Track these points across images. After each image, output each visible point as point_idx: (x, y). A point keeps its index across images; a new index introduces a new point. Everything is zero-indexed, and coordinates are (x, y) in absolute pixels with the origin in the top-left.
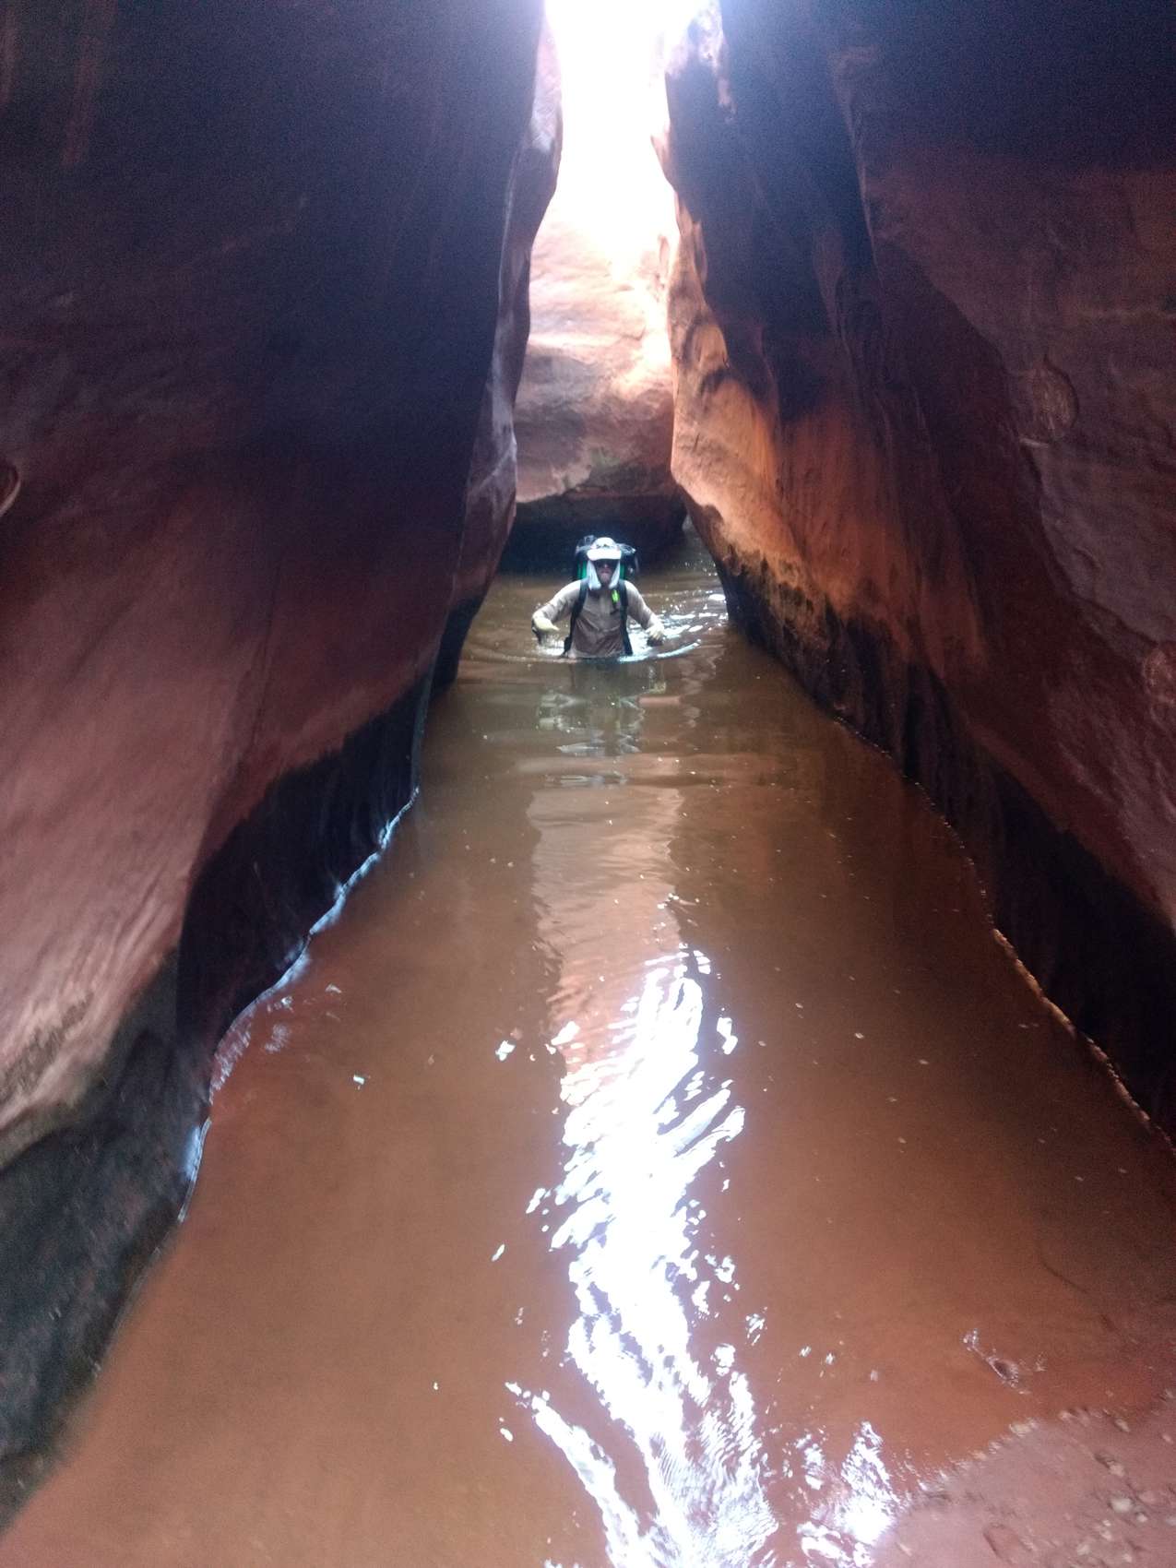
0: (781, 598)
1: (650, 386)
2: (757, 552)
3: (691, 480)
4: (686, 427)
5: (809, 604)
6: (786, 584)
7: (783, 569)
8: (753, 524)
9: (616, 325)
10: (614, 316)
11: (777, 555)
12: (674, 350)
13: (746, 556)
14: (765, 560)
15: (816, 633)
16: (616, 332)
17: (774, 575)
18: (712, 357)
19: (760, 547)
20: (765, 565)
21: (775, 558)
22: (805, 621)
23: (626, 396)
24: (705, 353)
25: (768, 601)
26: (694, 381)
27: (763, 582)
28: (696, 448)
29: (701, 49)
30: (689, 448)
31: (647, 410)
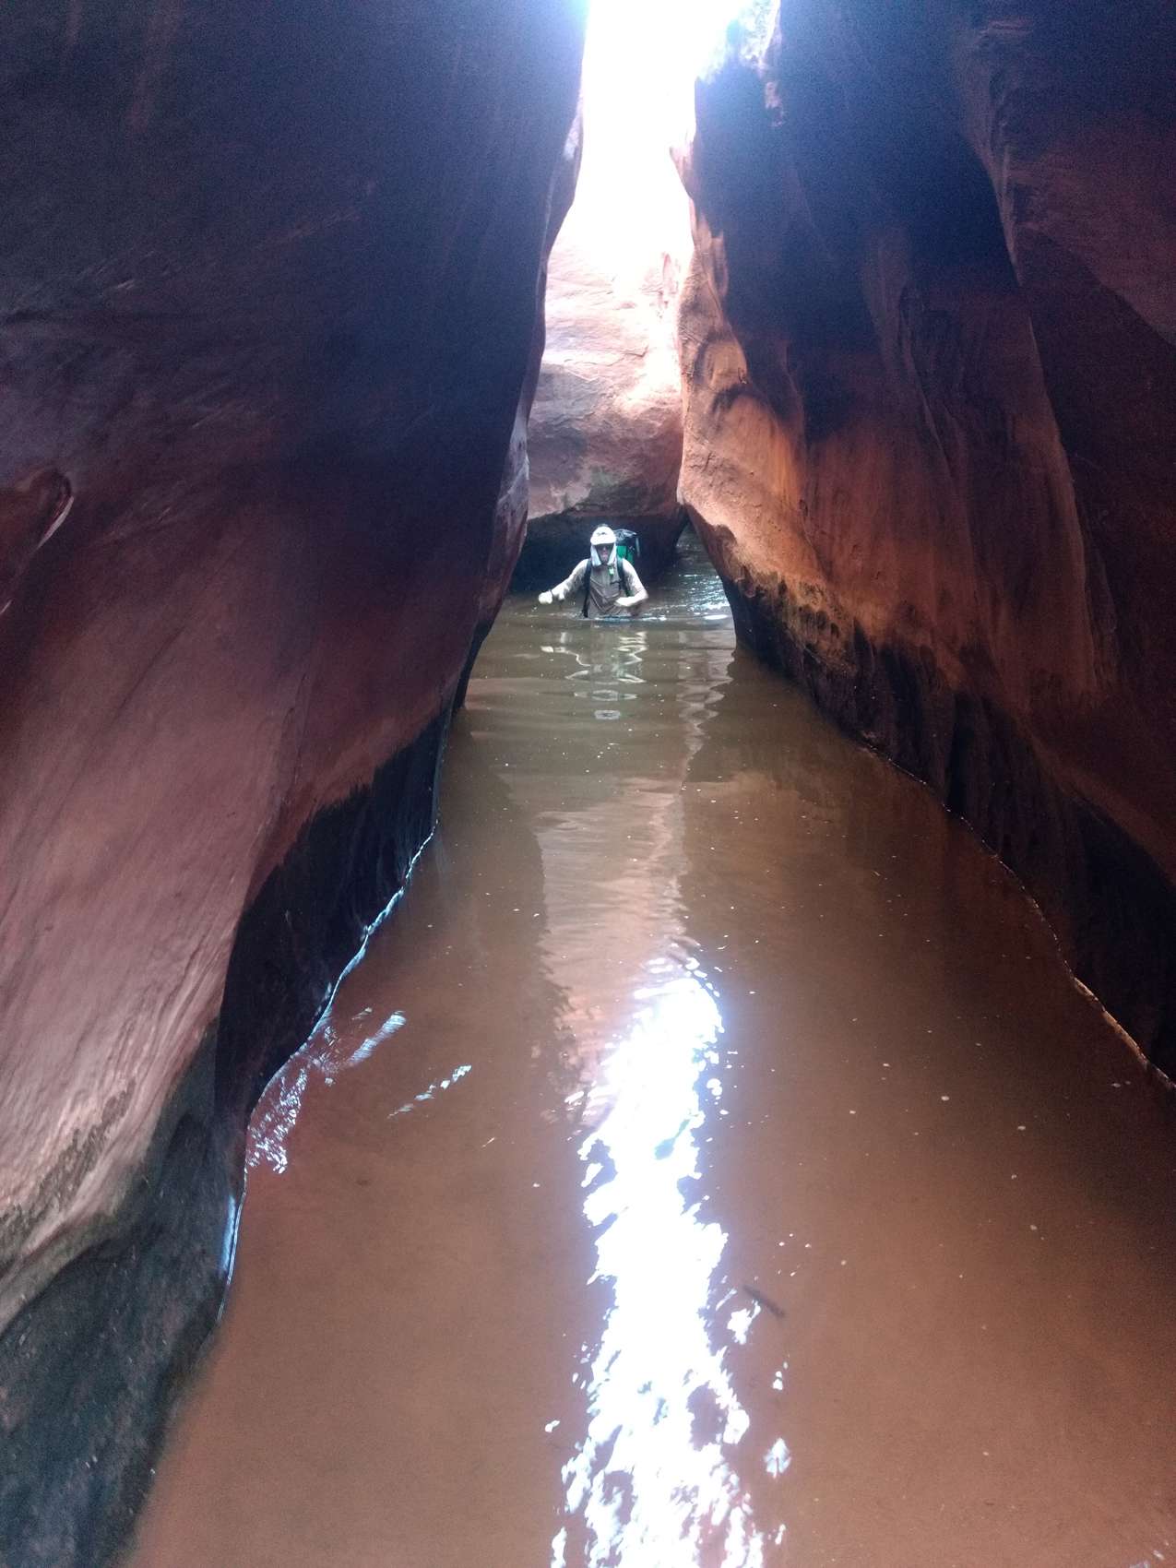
0: (801, 621)
1: (653, 405)
2: (774, 575)
3: (702, 500)
4: (697, 446)
5: (834, 629)
6: (807, 606)
7: (803, 591)
8: (770, 545)
9: (619, 343)
10: (616, 333)
11: (797, 577)
12: (685, 368)
13: (761, 577)
14: (783, 581)
15: (841, 658)
16: (619, 350)
17: (793, 597)
18: (726, 375)
19: (777, 569)
20: (783, 588)
21: (795, 581)
22: (828, 646)
23: (628, 414)
24: (718, 370)
25: (785, 624)
26: (706, 398)
27: (780, 605)
28: (707, 467)
29: (743, 51)
30: (700, 467)
31: (650, 429)
